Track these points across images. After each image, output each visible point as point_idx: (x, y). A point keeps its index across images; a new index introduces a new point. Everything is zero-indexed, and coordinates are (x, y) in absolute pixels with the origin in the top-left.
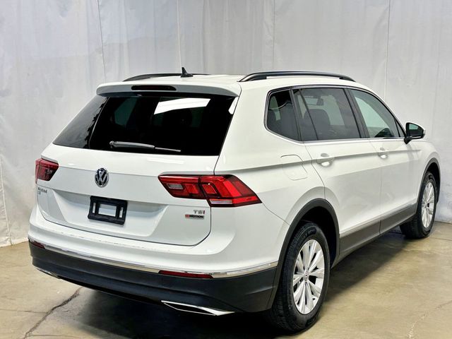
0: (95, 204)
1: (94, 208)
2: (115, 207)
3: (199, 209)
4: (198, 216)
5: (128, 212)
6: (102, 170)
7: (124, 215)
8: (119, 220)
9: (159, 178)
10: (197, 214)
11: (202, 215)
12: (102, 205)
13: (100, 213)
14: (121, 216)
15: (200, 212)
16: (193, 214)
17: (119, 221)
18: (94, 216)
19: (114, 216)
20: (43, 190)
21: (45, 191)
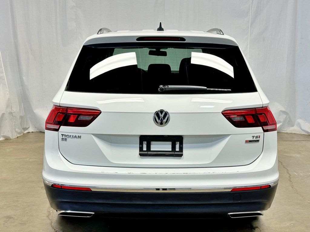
0: (145, 143)
1: (145, 146)
2: (170, 143)
3: (256, 135)
4: (255, 141)
6: (162, 111)
7: (181, 149)
8: (176, 153)
9: (222, 113)
10: (254, 139)
11: (258, 139)
12: (152, 143)
13: (152, 150)
14: (177, 149)
15: (257, 137)
16: (252, 139)
18: (146, 153)
19: (171, 150)
20: (74, 136)
21: (77, 137)
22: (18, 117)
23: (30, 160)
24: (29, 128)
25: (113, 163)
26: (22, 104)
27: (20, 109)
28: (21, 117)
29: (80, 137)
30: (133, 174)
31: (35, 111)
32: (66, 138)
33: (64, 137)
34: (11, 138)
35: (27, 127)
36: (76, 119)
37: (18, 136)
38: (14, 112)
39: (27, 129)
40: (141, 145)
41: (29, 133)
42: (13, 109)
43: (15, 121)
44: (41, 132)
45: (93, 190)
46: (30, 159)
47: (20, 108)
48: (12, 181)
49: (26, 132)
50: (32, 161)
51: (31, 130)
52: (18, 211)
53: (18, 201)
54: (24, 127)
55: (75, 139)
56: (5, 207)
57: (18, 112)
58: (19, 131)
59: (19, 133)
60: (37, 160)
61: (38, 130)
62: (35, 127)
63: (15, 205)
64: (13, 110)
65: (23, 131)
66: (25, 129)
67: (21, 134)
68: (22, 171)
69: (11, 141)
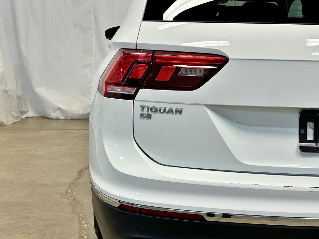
0: (311, 124)
1: (311, 132)
18: (314, 145)
20: (167, 110)
21: (174, 111)
22: (15, 97)
23: (37, 153)
24: (28, 111)
25: (246, 164)
26: (19, 80)
27: (17, 87)
28: (19, 97)
29: (179, 112)
31: (36, 90)
32: (150, 113)
33: (145, 111)
34: (6, 123)
35: (26, 110)
36: (174, 74)
37: (15, 121)
38: (9, 91)
39: (26, 112)
40: (302, 130)
41: (29, 119)
42: (7, 86)
43: (10, 101)
44: (43, 117)
45: (209, 219)
46: (36, 151)
47: (17, 85)
48: (15, 183)
49: (24, 116)
50: (38, 154)
51: (30, 114)
52: (32, 236)
53: (29, 217)
54: (22, 110)
55: (170, 115)
56: (9, 229)
57: (14, 91)
58: (16, 115)
59: (16, 118)
60: (45, 153)
61: (39, 114)
62: (36, 111)
63: (26, 224)
64: (9, 88)
65: (20, 115)
66: (23, 113)
67: (18, 119)
68: (27, 169)
69: (6, 127)
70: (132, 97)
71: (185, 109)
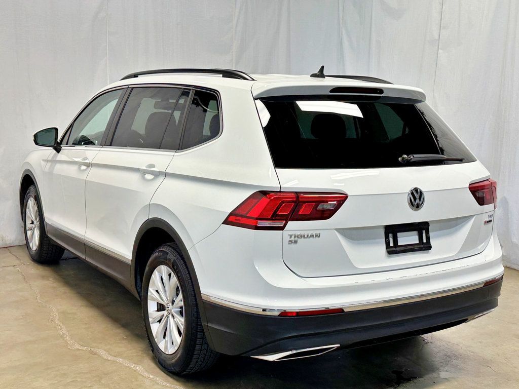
0: (391, 235)
1: (391, 240)
2: (417, 232)
4: (489, 221)
5: (431, 234)
6: (417, 190)
7: (428, 238)
9: (469, 188)
10: (489, 219)
12: (399, 234)
13: (400, 244)
14: (425, 241)
15: (491, 216)
17: (424, 246)
18: (394, 249)
19: (418, 242)
20: (309, 236)
21: (314, 236)
25: (359, 269)
29: (318, 236)
30: (392, 280)
32: (296, 239)
33: (293, 238)
36: (314, 209)
40: (387, 239)
45: (346, 310)
70: (282, 228)
71: (322, 233)
